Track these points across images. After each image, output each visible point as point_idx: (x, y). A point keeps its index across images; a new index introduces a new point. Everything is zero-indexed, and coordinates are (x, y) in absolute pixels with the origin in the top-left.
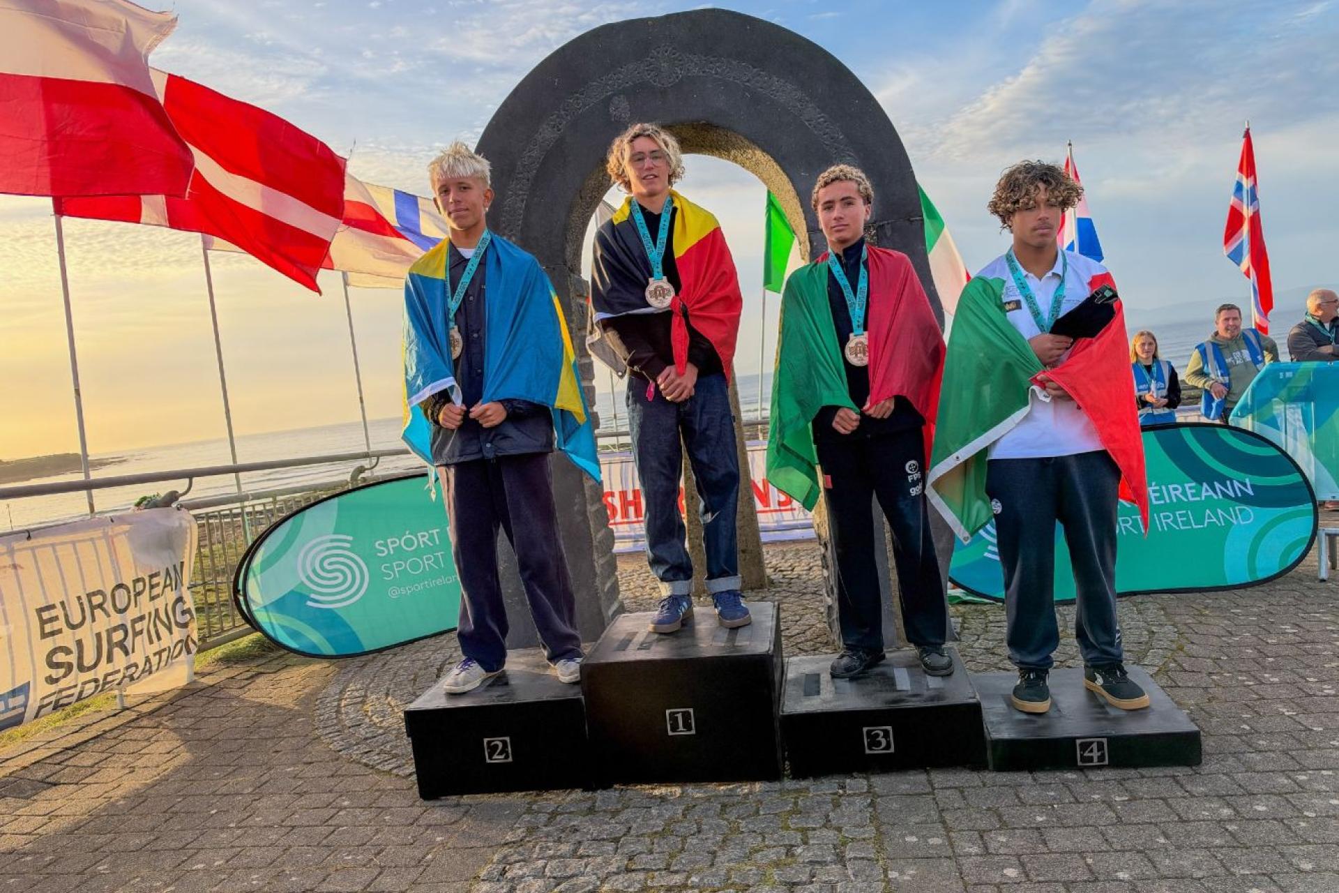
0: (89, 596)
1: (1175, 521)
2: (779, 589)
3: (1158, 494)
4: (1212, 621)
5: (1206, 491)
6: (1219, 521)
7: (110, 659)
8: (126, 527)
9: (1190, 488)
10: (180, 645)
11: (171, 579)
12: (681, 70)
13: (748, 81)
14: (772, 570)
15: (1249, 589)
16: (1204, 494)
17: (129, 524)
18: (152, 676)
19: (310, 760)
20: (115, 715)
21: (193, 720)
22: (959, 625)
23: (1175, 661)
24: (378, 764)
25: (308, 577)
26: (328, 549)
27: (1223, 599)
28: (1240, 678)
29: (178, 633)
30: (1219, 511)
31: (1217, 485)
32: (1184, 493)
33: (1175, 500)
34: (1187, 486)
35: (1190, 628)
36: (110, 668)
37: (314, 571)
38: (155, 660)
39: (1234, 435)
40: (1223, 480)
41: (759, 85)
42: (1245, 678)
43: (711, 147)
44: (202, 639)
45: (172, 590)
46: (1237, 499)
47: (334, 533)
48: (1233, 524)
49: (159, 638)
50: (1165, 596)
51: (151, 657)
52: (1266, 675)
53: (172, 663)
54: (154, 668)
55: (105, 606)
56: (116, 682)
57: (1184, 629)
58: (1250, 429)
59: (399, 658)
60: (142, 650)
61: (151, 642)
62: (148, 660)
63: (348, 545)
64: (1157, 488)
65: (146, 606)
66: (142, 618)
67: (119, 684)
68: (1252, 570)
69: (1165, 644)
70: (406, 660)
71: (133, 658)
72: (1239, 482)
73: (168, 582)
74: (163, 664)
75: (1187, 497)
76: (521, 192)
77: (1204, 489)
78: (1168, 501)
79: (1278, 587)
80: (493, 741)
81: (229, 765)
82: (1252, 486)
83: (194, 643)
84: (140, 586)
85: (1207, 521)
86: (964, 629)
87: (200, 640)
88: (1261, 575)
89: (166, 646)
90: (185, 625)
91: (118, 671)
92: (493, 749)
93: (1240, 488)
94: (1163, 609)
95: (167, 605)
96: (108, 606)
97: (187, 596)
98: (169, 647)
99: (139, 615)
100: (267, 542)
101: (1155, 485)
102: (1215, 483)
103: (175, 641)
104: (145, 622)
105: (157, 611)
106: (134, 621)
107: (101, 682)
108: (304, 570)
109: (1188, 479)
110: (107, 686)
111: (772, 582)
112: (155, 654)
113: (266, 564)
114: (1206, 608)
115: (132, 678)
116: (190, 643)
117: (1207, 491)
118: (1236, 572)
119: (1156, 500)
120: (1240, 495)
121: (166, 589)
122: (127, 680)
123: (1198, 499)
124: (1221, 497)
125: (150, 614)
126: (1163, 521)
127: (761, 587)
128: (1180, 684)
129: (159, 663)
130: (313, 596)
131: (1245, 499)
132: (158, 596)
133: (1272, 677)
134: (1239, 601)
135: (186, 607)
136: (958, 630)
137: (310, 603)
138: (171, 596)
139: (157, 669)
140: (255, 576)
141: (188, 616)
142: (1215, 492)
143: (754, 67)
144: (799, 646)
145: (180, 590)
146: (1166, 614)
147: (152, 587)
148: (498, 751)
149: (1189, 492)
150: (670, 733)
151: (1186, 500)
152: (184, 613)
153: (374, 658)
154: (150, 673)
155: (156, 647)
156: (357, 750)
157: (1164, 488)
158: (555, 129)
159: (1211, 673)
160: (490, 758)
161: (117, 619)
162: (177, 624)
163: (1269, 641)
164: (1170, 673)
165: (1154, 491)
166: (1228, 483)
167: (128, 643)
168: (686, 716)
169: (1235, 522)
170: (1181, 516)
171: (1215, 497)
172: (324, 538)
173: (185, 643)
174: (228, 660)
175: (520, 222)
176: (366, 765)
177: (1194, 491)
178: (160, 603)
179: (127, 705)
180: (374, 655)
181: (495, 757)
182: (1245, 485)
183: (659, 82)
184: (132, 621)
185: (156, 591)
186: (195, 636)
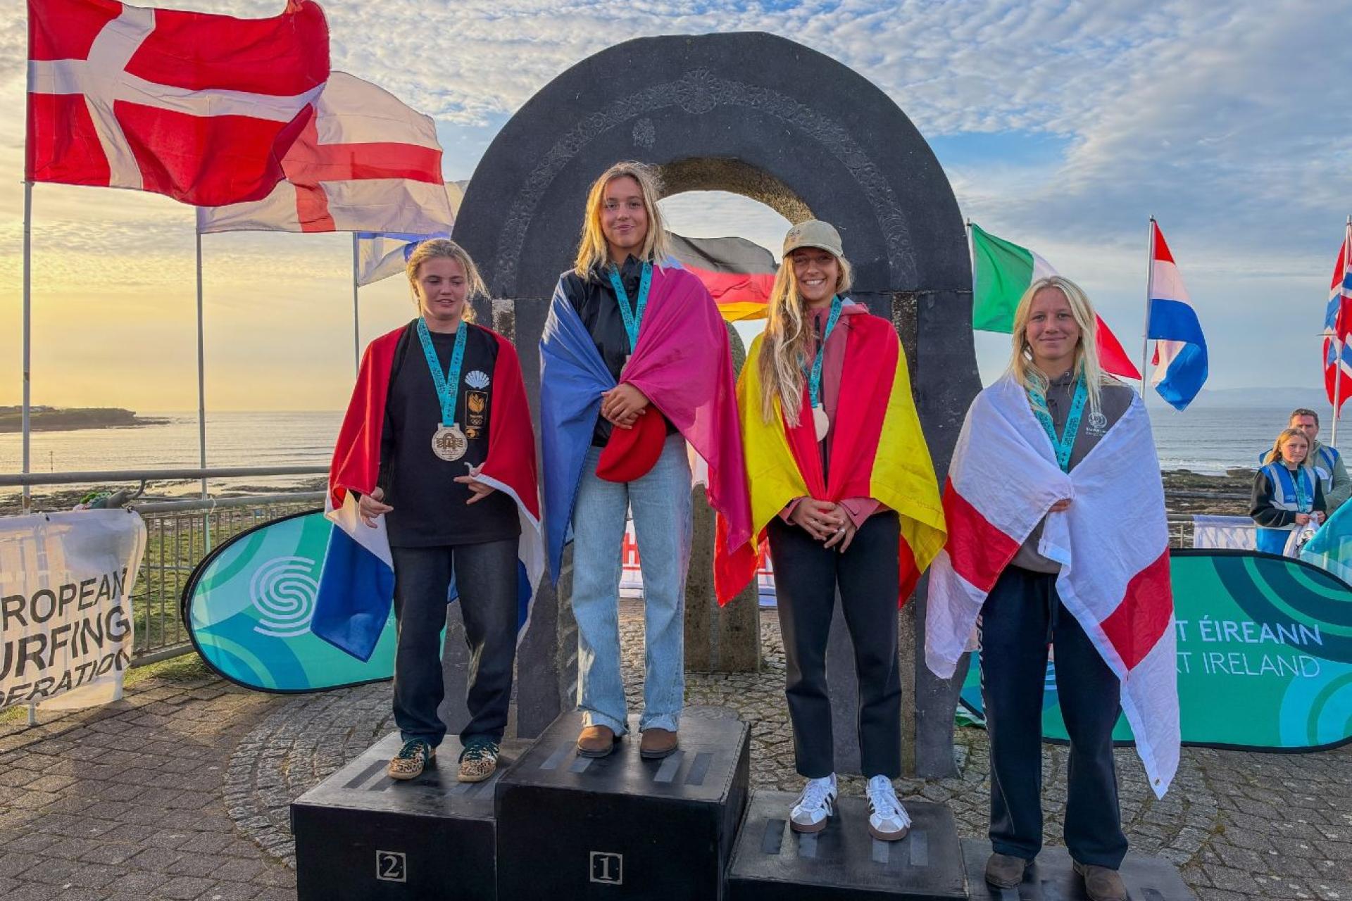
0: (6, 601)
1: (1226, 664)
2: (772, 676)
3: (1209, 630)
4: (1261, 795)
5: (1265, 633)
6: (1280, 673)
7: (20, 671)
8: (65, 528)
9: (1248, 627)
10: (109, 660)
11: (108, 587)
12: (717, 97)
13: (791, 117)
14: (770, 649)
15: (1306, 755)
16: (1263, 636)
17: (70, 523)
18: (70, 692)
19: (200, 828)
20: (20, 732)
21: (100, 750)
22: (964, 757)
23: (1214, 850)
24: (272, 846)
25: (260, 601)
26: (287, 571)
27: (1276, 767)
28: (1291, 886)
29: (109, 646)
30: (1279, 658)
31: (1280, 628)
32: (1240, 632)
33: (1228, 639)
34: (1244, 624)
35: (1233, 802)
36: (19, 681)
37: (268, 594)
38: (75, 676)
39: (1305, 572)
40: (1287, 622)
41: (802, 123)
42: (1297, 887)
43: (742, 185)
44: (138, 653)
45: (108, 599)
46: (1301, 647)
47: (296, 555)
48: (1294, 675)
49: (85, 651)
50: (1206, 752)
51: (73, 671)
52: (1324, 887)
53: (98, 678)
54: (74, 684)
55: (22, 613)
56: (26, 697)
57: (1225, 803)
58: (1324, 567)
59: (342, 703)
60: (63, 662)
61: (75, 654)
62: (67, 674)
63: (309, 570)
64: (1210, 622)
65: (73, 614)
66: (67, 628)
67: (29, 699)
68: (1312, 733)
69: (1202, 821)
70: (346, 707)
71: (49, 672)
72: (1305, 626)
73: (104, 590)
74: (85, 679)
75: (1242, 637)
76: (525, 214)
77: (1264, 631)
78: (1220, 639)
79: (1341, 757)
80: (387, 855)
81: (112, 820)
82: (1322, 634)
83: (125, 656)
84: (68, 594)
85: (1263, 668)
86: (971, 763)
87: (134, 654)
88: (1322, 740)
89: (93, 660)
90: (118, 639)
91: (30, 685)
92: (386, 864)
93: (1306, 634)
94: (1203, 770)
95: (100, 615)
96: (26, 613)
97: (127, 606)
98: (96, 661)
99: (64, 625)
100: (223, 555)
101: (1208, 619)
102: (1278, 625)
103: (103, 656)
104: (70, 634)
105: (87, 622)
106: (55, 632)
107: (6, 697)
108: (257, 592)
109: (1246, 616)
110: (13, 700)
111: (765, 666)
112: (77, 669)
113: (219, 580)
114: (1254, 774)
115: (45, 693)
116: (122, 657)
117: (1267, 633)
118: (1293, 734)
119: (1207, 637)
120: (1305, 642)
121: (101, 598)
122: (39, 695)
123: (1256, 641)
124: (1283, 642)
125: (77, 624)
126: (1213, 662)
127: (753, 670)
128: (1217, 885)
129: (81, 678)
130: (262, 621)
131: (1311, 648)
132: (90, 605)
133: (1331, 890)
134: (1295, 771)
135: (123, 618)
136: (962, 764)
137: (257, 629)
138: (106, 605)
139: (78, 684)
140: (204, 591)
141: (123, 629)
142: (1277, 636)
143: (799, 103)
144: (779, 759)
145: (119, 599)
146: (1206, 779)
147: (84, 595)
148: (390, 869)
149: (1246, 632)
150: (592, 879)
151: (1241, 641)
152: (119, 624)
153: (318, 698)
154: (69, 687)
155: (81, 659)
156: (255, 822)
157: (1217, 623)
158: (570, 148)
159: (1254, 874)
160: (382, 873)
161: (34, 628)
162: (110, 637)
163: (1329, 836)
164: (1205, 866)
165: (1205, 626)
166: (1293, 626)
167: (45, 656)
168: (613, 861)
169: (1297, 673)
170: (1234, 658)
171: (1277, 642)
172: (284, 559)
173: (116, 659)
174: (167, 678)
175: (520, 247)
176: (258, 845)
177: (1252, 631)
178: (91, 614)
179: (38, 720)
180: (318, 694)
181: (387, 874)
182: (1312, 631)
183: (691, 109)
184: (53, 630)
185: (87, 600)
186: (129, 651)
